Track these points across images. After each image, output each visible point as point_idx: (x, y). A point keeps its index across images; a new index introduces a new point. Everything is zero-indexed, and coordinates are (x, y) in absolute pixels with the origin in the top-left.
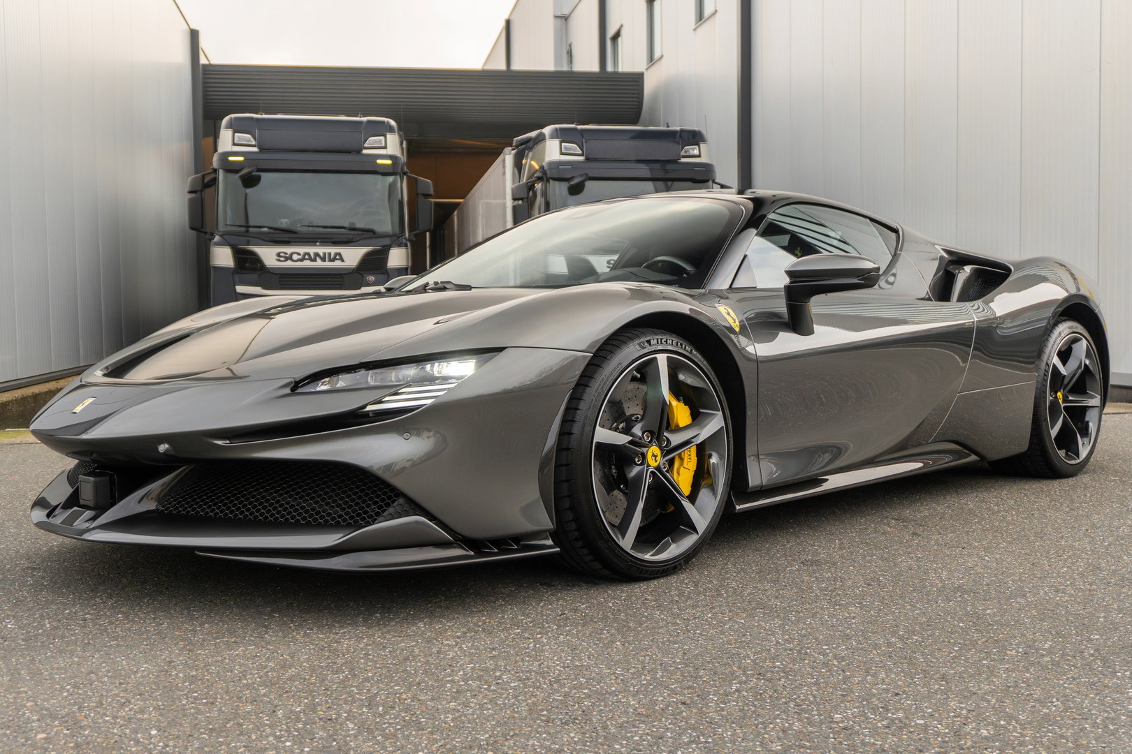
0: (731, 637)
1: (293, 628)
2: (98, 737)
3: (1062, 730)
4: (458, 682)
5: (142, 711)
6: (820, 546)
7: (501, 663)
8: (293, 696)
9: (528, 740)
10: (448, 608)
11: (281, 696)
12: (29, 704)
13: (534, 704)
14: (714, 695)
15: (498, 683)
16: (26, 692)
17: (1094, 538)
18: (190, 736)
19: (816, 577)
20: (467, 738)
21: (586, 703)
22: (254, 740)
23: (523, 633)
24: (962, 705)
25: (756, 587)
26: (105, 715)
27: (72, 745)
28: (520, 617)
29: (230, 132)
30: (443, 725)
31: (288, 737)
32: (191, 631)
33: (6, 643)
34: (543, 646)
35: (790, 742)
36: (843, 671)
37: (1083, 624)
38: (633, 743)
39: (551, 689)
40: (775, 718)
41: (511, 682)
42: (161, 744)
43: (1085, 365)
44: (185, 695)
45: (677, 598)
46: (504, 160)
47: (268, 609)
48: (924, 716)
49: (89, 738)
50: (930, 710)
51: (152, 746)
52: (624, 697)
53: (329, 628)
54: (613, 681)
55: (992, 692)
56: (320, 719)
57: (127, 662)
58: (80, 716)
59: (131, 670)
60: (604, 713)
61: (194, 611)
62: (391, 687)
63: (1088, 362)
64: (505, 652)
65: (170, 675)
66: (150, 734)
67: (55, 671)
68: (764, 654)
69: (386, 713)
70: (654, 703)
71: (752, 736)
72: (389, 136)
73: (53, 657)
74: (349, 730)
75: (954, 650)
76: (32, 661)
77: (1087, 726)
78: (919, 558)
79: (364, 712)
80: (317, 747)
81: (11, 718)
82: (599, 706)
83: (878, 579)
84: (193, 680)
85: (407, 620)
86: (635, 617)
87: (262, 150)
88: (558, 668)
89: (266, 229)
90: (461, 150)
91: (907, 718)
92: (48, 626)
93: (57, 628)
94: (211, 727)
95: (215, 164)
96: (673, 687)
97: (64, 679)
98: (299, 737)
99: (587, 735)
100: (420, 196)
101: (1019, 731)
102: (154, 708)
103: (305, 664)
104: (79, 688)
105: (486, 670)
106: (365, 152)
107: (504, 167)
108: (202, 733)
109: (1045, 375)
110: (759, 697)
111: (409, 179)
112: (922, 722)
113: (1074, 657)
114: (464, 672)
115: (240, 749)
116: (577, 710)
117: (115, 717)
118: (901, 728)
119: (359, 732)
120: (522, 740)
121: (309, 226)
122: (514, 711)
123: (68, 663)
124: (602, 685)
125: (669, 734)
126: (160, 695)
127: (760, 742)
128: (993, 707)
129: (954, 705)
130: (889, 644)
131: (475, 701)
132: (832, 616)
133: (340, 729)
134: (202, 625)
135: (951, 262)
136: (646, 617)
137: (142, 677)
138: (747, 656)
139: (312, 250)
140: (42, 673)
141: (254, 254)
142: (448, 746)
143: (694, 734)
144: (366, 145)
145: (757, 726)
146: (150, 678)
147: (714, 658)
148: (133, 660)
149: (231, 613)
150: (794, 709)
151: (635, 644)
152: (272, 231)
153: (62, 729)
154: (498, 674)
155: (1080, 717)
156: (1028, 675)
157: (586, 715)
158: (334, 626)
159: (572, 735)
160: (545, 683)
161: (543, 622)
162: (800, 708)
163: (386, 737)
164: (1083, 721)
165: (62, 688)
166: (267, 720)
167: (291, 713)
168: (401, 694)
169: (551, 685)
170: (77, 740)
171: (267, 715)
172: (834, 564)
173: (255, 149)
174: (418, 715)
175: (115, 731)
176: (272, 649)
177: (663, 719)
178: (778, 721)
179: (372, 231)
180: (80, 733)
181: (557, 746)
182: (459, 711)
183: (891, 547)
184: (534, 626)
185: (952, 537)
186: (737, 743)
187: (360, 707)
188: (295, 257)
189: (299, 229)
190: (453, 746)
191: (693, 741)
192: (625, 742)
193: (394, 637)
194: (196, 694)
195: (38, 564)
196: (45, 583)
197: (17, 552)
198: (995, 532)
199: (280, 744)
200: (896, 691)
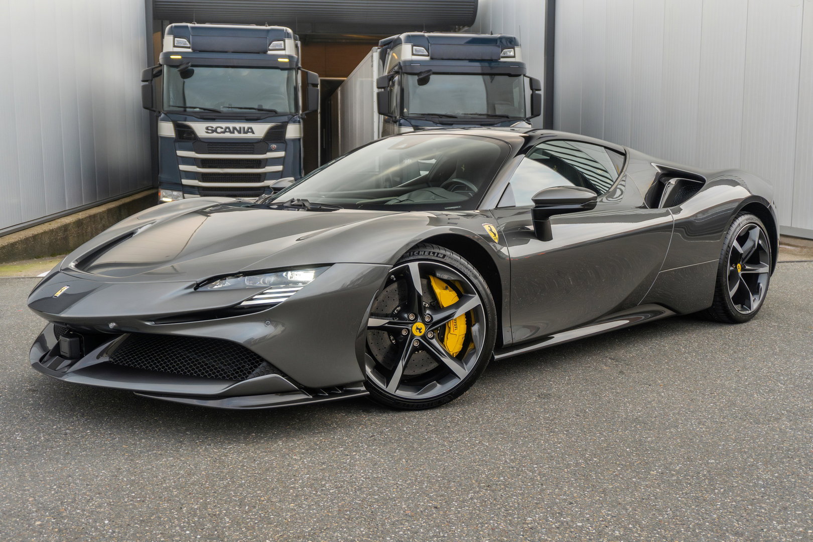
0: (477, 457)
1: (198, 444)
2: (72, 525)
3: (666, 532)
4: (298, 488)
5: (100, 506)
6: (554, 382)
7: (327, 474)
8: (194, 497)
9: (334, 532)
10: (300, 430)
11: (186, 496)
12: (30, 499)
13: (343, 506)
14: (456, 501)
15: (322, 490)
16: (28, 490)
17: (741, 378)
18: (129, 525)
19: (545, 409)
20: (297, 530)
21: (375, 506)
22: (167, 529)
23: (344, 450)
24: (609, 513)
25: (503, 416)
26: (77, 508)
27: (56, 530)
28: (344, 439)
29: (171, 37)
30: (284, 520)
31: (188, 527)
32: (133, 444)
33: (16, 451)
34: (355, 461)
35: (495, 537)
36: (542, 484)
37: (707, 451)
38: (398, 536)
39: (355, 495)
40: (490, 520)
41: (331, 489)
42: (111, 531)
43: (758, 244)
44: (127, 494)
45: (449, 424)
46: (372, 56)
47: (184, 428)
48: (583, 520)
49: (67, 525)
50: (588, 516)
51: (105, 532)
52: (399, 502)
53: (221, 444)
54: (395, 490)
55: (631, 503)
56: (209, 514)
57: (92, 468)
58: (61, 509)
59: (94, 475)
60: (384, 514)
61: (136, 428)
62: (255, 492)
63: (760, 242)
64: (331, 466)
65: (119, 479)
66: (104, 523)
67: (47, 474)
68: (495, 471)
69: (250, 511)
70: (417, 506)
71: (473, 533)
72: (287, 41)
73: (45, 463)
74: (226, 523)
75: (617, 469)
76: (33, 466)
77: (683, 530)
78: (618, 393)
79: (236, 510)
80: (205, 535)
81: (19, 510)
82: (383, 508)
83: (585, 411)
84: (132, 483)
85: (272, 439)
86: (419, 440)
87: (194, 50)
88: (362, 479)
89: (198, 109)
90: (344, 41)
91: (572, 521)
92: (42, 438)
93: (48, 440)
94: (141, 519)
95: (161, 61)
96: (432, 495)
97: (52, 480)
98: (195, 527)
99: (371, 530)
100: (310, 85)
101: (639, 532)
102: (108, 504)
103: (203, 473)
104: (61, 488)
105: (316, 480)
106: (269, 52)
107: (372, 61)
108: (136, 523)
109: (727, 254)
110: (484, 503)
111: (303, 72)
112: (580, 524)
113: (692, 477)
114: (302, 480)
115: (158, 535)
116: (368, 511)
117: (83, 510)
118: (566, 529)
119: (232, 525)
120: (331, 533)
121: (229, 107)
122: (329, 511)
123: (55, 468)
124: (387, 492)
125: (422, 530)
126: (111, 494)
127: (477, 537)
128: (629, 514)
129: (604, 512)
130: (577, 464)
131: (306, 503)
132: (547, 441)
133: (220, 522)
134: (140, 440)
135: (664, 175)
136: (426, 439)
137: (101, 480)
138: (484, 472)
139: (231, 125)
140: (38, 476)
141: (189, 127)
142: (285, 536)
143: (437, 530)
144: (270, 48)
145: (477, 525)
146: (106, 481)
147: (463, 474)
148: (95, 467)
149: (159, 430)
150: (503, 513)
151: (414, 461)
152: (202, 110)
153: (51, 519)
154: (323, 483)
155: (681, 523)
156: (658, 490)
157: (373, 515)
158: (224, 442)
159: (362, 529)
160: (352, 491)
161: (359, 442)
162: (507, 512)
163: (247, 528)
164: (681, 526)
165: (51, 487)
166: (176, 515)
167: (191, 509)
168: (261, 497)
169: (356, 492)
170: (59, 526)
171: (177, 511)
172: (559, 397)
173: (190, 50)
174: (270, 512)
175: (83, 521)
176: (183, 460)
177: (421, 519)
178: (491, 521)
179: (275, 112)
180: (62, 522)
181: (351, 538)
182: (295, 511)
183: (602, 383)
184: (352, 445)
185: (645, 375)
186: (462, 538)
187: (234, 507)
188: (219, 130)
189: (222, 109)
190: (288, 536)
191: (435, 536)
192: (393, 535)
193: (262, 452)
194: (134, 494)
195: (36, 387)
196: (41, 403)
197: (23, 376)
198: (676, 371)
199: (183, 532)
200: (571, 501)
